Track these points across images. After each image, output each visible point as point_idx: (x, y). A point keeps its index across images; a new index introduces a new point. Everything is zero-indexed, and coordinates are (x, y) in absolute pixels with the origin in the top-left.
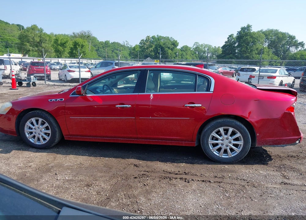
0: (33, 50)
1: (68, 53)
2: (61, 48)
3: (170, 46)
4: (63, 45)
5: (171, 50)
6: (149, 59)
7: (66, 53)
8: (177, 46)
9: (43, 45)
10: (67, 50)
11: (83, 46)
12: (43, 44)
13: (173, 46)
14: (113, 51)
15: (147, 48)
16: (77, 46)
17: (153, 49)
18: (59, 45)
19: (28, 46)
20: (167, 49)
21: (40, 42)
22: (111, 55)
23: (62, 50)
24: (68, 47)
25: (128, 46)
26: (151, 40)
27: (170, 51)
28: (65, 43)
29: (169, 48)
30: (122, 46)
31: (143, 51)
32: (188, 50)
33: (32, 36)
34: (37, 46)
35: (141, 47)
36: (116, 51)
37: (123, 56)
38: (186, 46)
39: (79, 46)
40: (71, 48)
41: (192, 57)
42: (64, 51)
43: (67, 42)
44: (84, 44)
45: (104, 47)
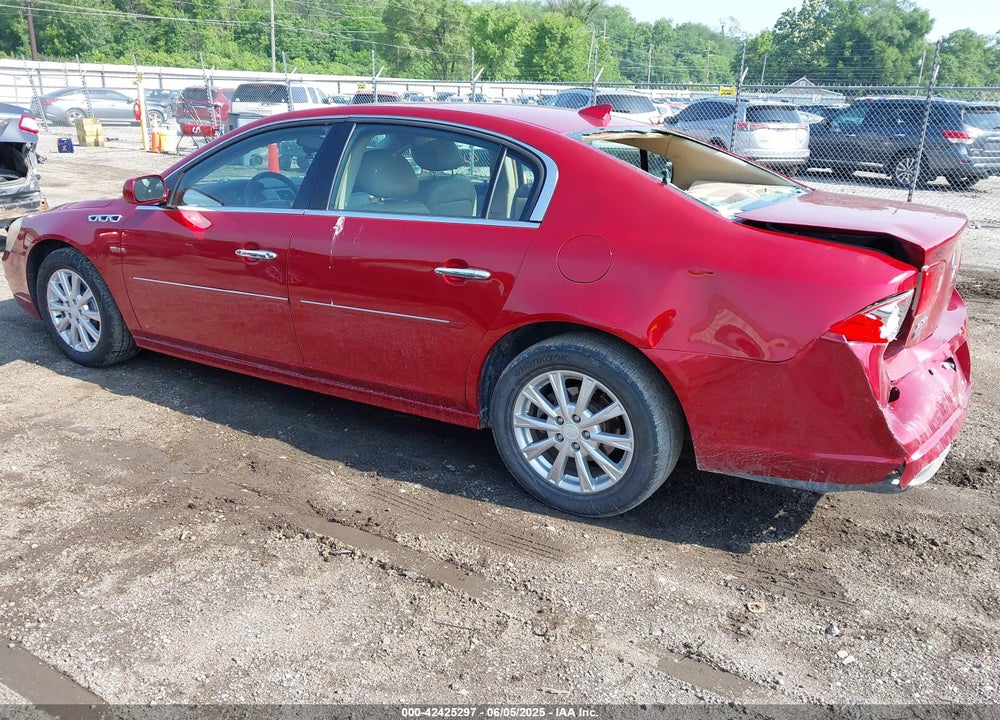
0: (417, 56)
1: (517, 65)
2: (493, 48)
3: (895, 31)
4: (501, 36)
5: (896, 50)
6: (802, 82)
7: (510, 66)
8: (926, 32)
9: (448, 39)
10: (514, 54)
11: (568, 39)
12: (447, 34)
13: (907, 33)
14: (677, 56)
15: (804, 42)
16: (547, 41)
17: (827, 46)
18: (488, 37)
19: (406, 44)
20: (882, 43)
21: (442, 28)
22: (671, 71)
23: (498, 53)
24: (517, 43)
25: (737, 35)
26: (823, 11)
27: (892, 53)
28: (507, 32)
29: (890, 40)
30: (713, 37)
31: (784, 53)
32: (973, 49)
33: (419, 10)
34: (431, 44)
35: (778, 39)
36: (688, 55)
37: (713, 72)
38: (967, 31)
39: (553, 38)
40: (527, 46)
41: (986, 77)
42: (503, 57)
43: (514, 28)
44: (569, 32)
45: (650, 41)
